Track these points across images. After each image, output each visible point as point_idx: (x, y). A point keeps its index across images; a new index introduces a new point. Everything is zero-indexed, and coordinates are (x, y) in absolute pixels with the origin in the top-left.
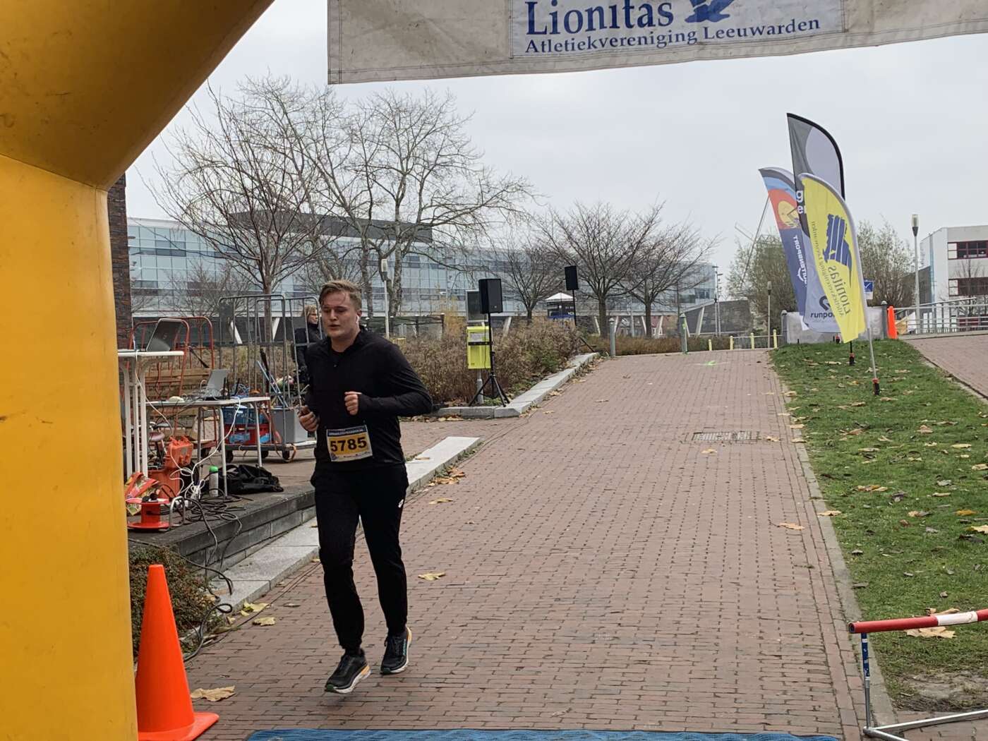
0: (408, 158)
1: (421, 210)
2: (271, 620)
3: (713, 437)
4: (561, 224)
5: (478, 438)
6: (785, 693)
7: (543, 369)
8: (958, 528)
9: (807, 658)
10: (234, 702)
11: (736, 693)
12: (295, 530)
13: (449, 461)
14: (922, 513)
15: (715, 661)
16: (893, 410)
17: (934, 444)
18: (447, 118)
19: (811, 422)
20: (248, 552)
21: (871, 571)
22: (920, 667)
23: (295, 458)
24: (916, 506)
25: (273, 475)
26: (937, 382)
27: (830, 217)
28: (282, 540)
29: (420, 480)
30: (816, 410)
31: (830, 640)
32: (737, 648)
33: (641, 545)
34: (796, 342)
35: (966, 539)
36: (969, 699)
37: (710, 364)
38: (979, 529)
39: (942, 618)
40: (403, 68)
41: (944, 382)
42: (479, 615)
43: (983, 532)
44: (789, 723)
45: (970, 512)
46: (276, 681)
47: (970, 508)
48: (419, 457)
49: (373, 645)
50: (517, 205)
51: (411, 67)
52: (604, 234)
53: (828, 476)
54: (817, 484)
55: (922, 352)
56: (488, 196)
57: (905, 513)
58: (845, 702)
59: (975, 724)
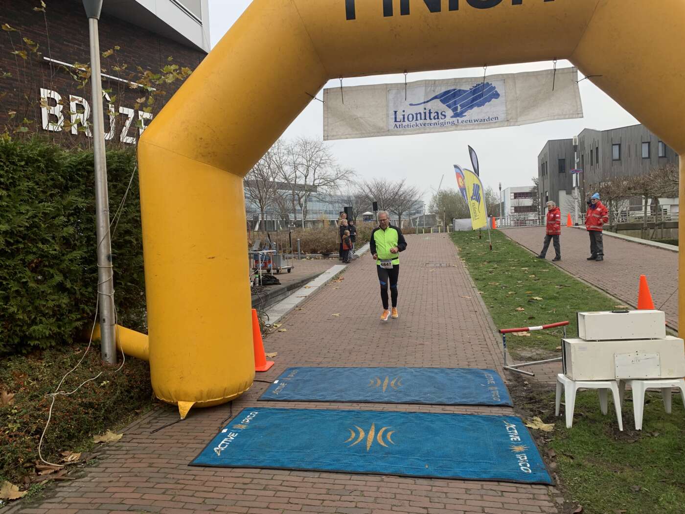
0: (309, 161)
1: (314, 180)
2: (285, 330)
3: (433, 265)
4: (368, 186)
5: (345, 266)
6: (474, 355)
7: (365, 240)
8: (526, 298)
9: (480, 343)
10: (278, 358)
11: (456, 354)
12: (286, 299)
13: (337, 274)
14: (513, 292)
15: (447, 344)
16: (498, 256)
17: (514, 268)
18: (324, 146)
19: (468, 260)
20: (272, 306)
21: (498, 313)
22: (519, 346)
23: (282, 272)
24: (511, 290)
25: (277, 278)
26: (513, 245)
27: (474, 184)
28: (283, 302)
29: (328, 281)
30: (469, 255)
31: (487, 337)
32: (454, 340)
33: (413, 304)
34: (458, 230)
35: (530, 302)
36: (538, 357)
37: (427, 238)
38: (535, 298)
39: (531, 328)
40: (350, 135)
41: (515, 245)
42: (360, 328)
43: (536, 299)
44: (477, 365)
45: (530, 292)
46: (291, 351)
47: (530, 291)
48: (326, 272)
49: (323, 339)
50: (351, 179)
51: (353, 134)
52: (384, 190)
53: (477, 279)
54: (473, 282)
55: (507, 235)
56: (340, 175)
57: (507, 293)
58: (495, 358)
59: (542, 365)
